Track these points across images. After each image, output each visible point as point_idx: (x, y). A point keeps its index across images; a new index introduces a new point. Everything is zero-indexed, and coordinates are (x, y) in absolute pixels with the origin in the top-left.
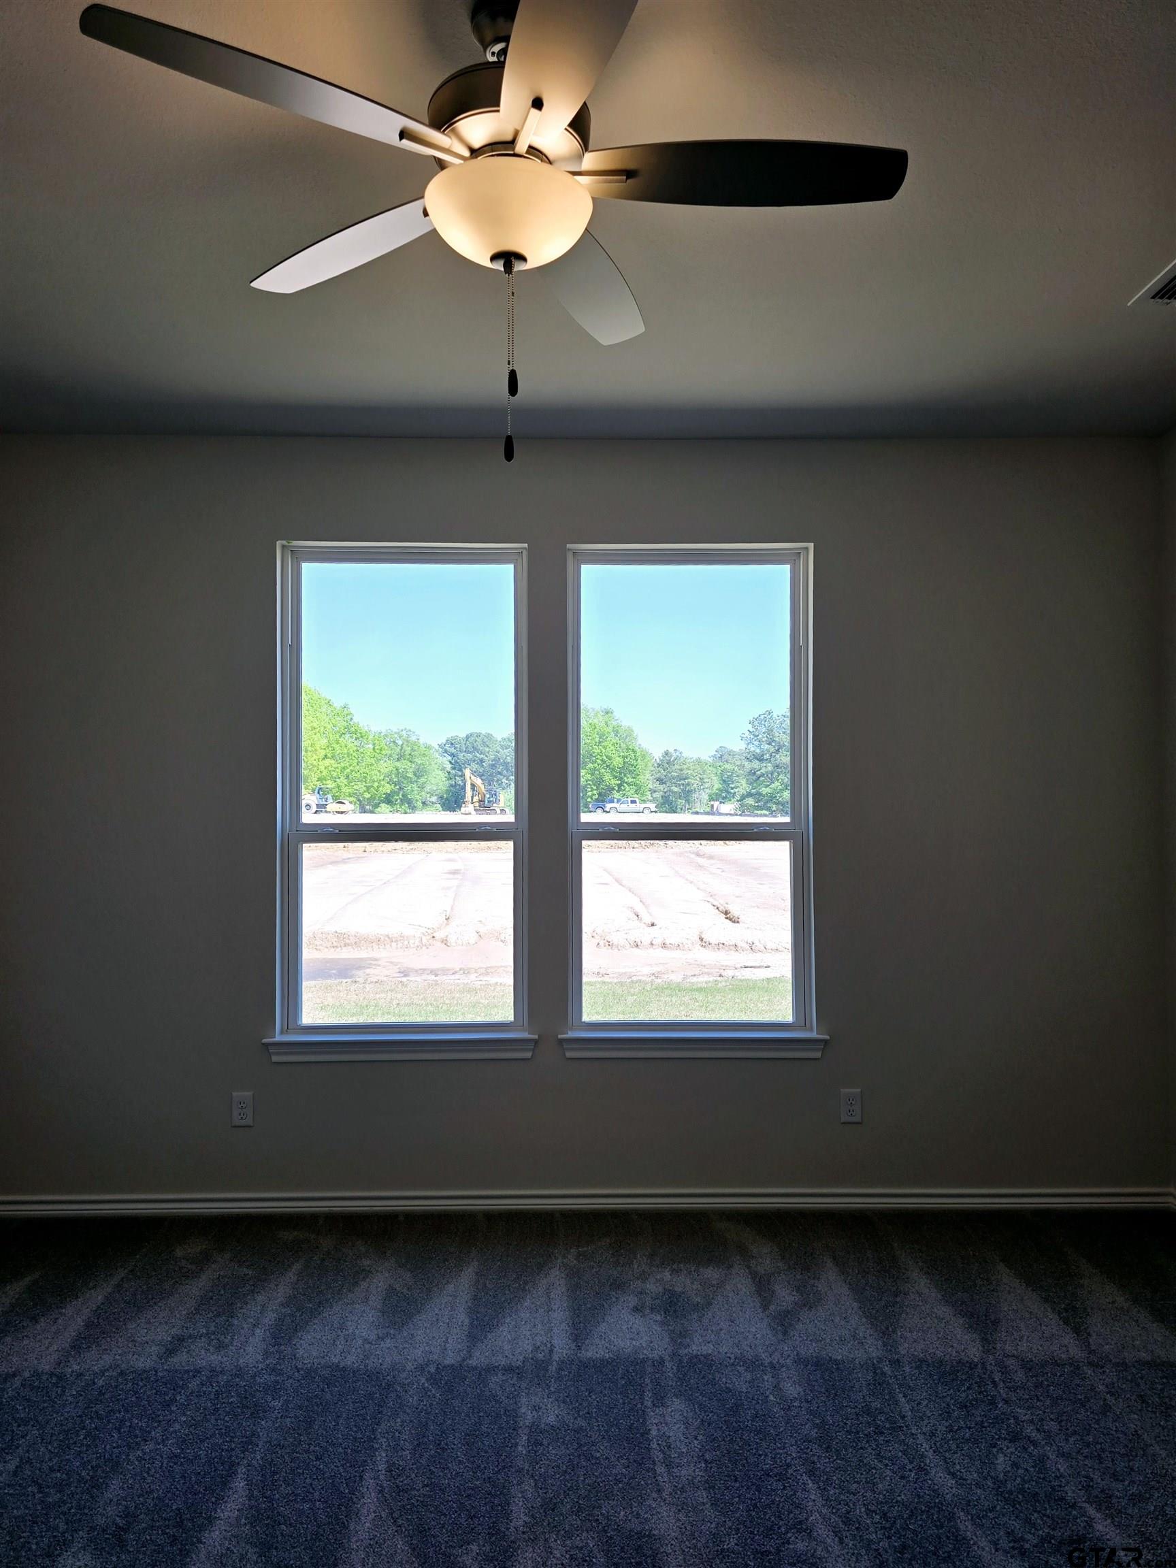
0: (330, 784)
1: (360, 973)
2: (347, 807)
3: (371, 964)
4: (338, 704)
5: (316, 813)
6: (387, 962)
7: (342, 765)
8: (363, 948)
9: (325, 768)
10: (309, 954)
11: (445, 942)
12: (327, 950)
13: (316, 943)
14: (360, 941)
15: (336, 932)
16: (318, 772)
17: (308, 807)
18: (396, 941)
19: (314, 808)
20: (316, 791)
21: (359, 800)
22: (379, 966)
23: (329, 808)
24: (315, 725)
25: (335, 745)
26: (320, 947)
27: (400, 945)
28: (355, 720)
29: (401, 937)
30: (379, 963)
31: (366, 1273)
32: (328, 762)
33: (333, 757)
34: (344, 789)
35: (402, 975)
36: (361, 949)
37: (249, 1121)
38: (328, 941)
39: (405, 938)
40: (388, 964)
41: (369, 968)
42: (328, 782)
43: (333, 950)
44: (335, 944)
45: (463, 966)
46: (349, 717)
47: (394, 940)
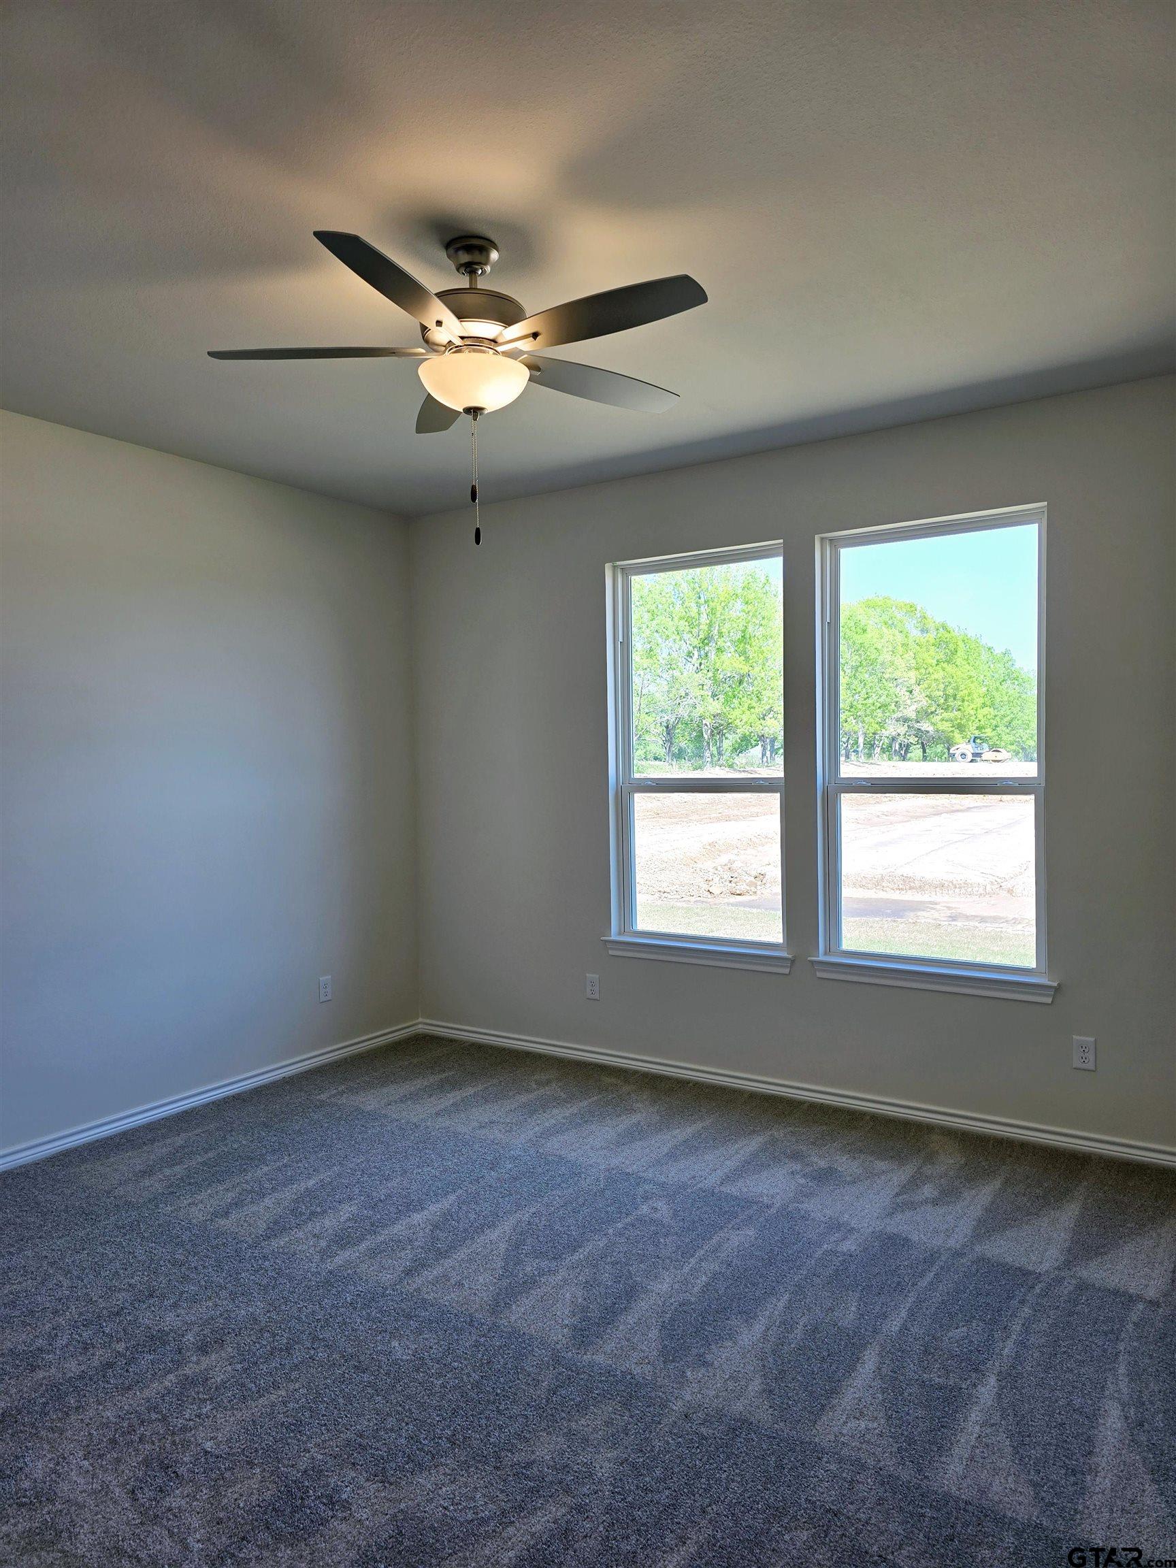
0: (989, 732)
1: (912, 914)
2: (1003, 755)
3: (927, 907)
4: (998, 650)
5: (972, 761)
6: (944, 906)
7: (1002, 712)
8: (927, 892)
9: (984, 716)
10: (848, 892)
11: (1010, 891)
12: (893, 891)
13: (884, 884)
14: (923, 886)
15: (903, 876)
16: (977, 720)
17: (963, 756)
18: (960, 888)
19: (970, 757)
20: (972, 740)
21: (1023, 749)
22: (934, 909)
23: (984, 757)
24: (972, 674)
25: (994, 693)
26: (887, 889)
27: (963, 891)
28: (1017, 666)
29: (965, 883)
30: (938, 907)
31: (633, 1111)
32: (986, 710)
33: (992, 705)
34: (1005, 737)
35: (951, 919)
36: (925, 893)
37: (597, 996)
38: (895, 883)
39: (970, 886)
40: (945, 908)
41: (923, 910)
42: (986, 730)
43: (898, 892)
44: (901, 886)
45: (1016, 916)
46: (1010, 663)
47: (958, 886)
